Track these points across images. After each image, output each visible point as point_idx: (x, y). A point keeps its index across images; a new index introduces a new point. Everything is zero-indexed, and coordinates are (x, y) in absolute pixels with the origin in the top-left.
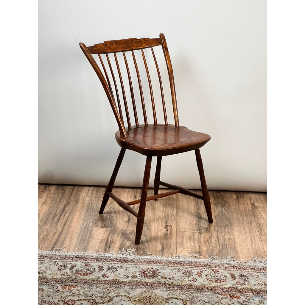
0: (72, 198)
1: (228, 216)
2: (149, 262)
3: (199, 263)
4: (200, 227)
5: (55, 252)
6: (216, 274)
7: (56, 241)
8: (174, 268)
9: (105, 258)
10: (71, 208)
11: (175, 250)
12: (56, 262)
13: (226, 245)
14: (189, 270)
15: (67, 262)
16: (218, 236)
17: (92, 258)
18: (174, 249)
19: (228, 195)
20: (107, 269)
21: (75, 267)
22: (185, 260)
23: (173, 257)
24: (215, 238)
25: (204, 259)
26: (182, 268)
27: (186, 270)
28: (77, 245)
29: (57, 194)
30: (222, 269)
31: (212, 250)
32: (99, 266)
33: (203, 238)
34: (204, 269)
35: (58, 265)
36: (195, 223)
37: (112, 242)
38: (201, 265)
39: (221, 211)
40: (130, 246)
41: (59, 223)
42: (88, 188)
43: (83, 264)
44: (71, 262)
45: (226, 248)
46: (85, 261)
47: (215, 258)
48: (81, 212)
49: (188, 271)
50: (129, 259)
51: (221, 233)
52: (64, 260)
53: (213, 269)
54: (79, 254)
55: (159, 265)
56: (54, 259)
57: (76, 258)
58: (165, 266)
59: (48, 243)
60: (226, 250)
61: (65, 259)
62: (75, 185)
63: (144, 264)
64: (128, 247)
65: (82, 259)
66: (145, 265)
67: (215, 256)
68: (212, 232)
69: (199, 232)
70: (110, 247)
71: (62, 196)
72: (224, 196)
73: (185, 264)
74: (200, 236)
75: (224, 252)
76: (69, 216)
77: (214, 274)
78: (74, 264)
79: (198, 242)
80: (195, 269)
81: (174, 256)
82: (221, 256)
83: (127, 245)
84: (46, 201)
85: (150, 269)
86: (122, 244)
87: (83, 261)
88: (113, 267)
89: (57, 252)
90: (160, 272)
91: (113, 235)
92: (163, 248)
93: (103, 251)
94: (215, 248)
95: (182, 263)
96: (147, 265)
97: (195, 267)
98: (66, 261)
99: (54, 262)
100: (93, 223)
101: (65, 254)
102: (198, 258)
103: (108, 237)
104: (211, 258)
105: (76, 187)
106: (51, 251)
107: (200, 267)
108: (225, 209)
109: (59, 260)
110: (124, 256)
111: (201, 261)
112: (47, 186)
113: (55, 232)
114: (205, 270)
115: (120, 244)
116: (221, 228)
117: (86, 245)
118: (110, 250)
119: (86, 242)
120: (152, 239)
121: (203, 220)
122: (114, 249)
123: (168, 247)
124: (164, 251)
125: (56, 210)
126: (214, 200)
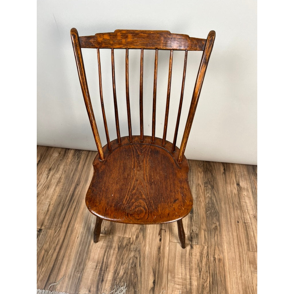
1: (217, 208)
4: (191, 231)
7: (53, 266)
11: (166, 289)
13: (216, 275)
16: (208, 253)
18: (165, 286)
24: (205, 259)
28: (72, 275)
29: (72, 165)
31: (203, 287)
33: (194, 257)
36: (187, 222)
37: (107, 269)
39: (211, 198)
41: (64, 224)
45: (216, 282)
51: (211, 245)
59: (46, 268)
60: (216, 288)
68: (203, 244)
69: (191, 243)
70: (103, 281)
71: (76, 170)
74: (192, 254)
76: (75, 209)
79: (189, 267)
83: (120, 274)
84: (60, 177)
89: (50, 291)
92: (154, 282)
93: (95, 290)
94: (206, 283)
105: (91, 153)
113: (56, 243)
115: (114, 272)
116: (211, 233)
117: (81, 274)
118: (102, 288)
119: (82, 267)
120: (146, 259)
121: (194, 217)
122: (107, 285)
123: (159, 279)
124: (155, 289)
125: (66, 195)
126: (204, 176)
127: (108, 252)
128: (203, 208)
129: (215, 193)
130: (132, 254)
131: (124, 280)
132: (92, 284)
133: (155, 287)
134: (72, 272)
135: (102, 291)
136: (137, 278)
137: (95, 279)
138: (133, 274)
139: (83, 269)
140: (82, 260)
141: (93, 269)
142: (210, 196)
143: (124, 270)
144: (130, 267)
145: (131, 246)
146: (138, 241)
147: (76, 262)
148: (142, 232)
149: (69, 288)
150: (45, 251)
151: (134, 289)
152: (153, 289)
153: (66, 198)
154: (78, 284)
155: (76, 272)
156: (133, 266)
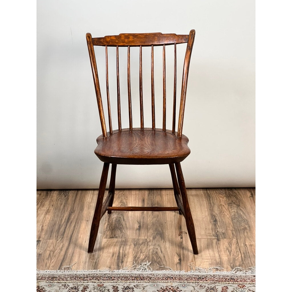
0: (76, 205)
1: (245, 217)
2: (167, 278)
3: (222, 277)
4: (217, 232)
5: (64, 272)
6: (243, 289)
7: (64, 258)
8: (196, 285)
9: (119, 276)
10: (76, 217)
11: (194, 262)
12: (66, 284)
13: (248, 253)
14: (213, 286)
15: (79, 284)
16: (237, 242)
17: (104, 277)
18: (192, 261)
19: (242, 192)
20: (122, 289)
21: (87, 289)
22: (206, 273)
23: (192, 271)
24: (235, 245)
25: (227, 271)
26: (204, 284)
27: (209, 286)
28: (87, 261)
29: (59, 201)
30: (248, 283)
31: (234, 260)
32: (114, 287)
33: (222, 245)
34: (229, 283)
35: (69, 288)
36: (210, 227)
37: (125, 256)
38: (225, 280)
39: (237, 212)
40: (144, 259)
41: (65, 235)
42: (92, 191)
43: (96, 285)
44: (82, 283)
45: (249, 256)
46: (97, 281)
47: (239, 270)
48: (87, 221)
49: (212, 288)
50: (145, 276)
51: (241, 238)
52: (74, 281)
53: (238, 283)
54: (90, 273)
55: (178, 281)
56: (63, 280)
57: (87, 277)
58: (185, 282)
59: (55, 260)
60: (249, 259)
61: (75, 279)
62: (78, 190)
63: (162, 281)
64: (142, 261)
65: (94, 278)
66: (164, 282)
67: (239, 267)
68: (231, 238)
69: (217, 238)
70: (122, 262)
71: (66, 203)
72: (237, 193)
73: (207, 279)
74: (219, 243)
75: (247, 262)
76: (75, 226)
77: (240, 290)
78: (86, 285)
79: (217, 250)
80: (219, 284)
81: (194, 269)
82: (245, 267)
83: (141, 258)
84: (48, 209)
85: (170, 287)
86: (136, 258)
87: (96, 281)
88: (129, 287)
89: (65, 271)
90: (181, 291)
91: (125, 247)
92: (180, 260)
93: (116, 267)
94: (237, 257)
95: (203, 278)
96: (165, 282)
97: (218, 282)
98: (76, 281)
99: (63, 284)
100: (101, 233)
101: (75, 273)
102: (220, 271)
103: (120, 249)
104: (234, 269)
105: (80, 192)
106: (59, 271)
107: (224, 282)
108: (240, 210)
109: (69, 281)
110: (140, 272)
111: (224, 274)
112: (49, 192)
113: (61, 246)
114: (230, 285)
115: (134, 257)
116: (239, 232)
117: (97, 260)
118: (123, 266)
119: (96, 257)
120: (167, 249)
121: (219, 224)
122: (128, 263)
123: (185, 258)
124: (182, 263)
125: (60, 220)
126: (227, 199)
127: (123, 248)
128: (228, 218)
129: (242, 209)
130: (152, 247)
132: (112, 264)
136: (161, 258)
137: (113, 261)
138: (155, 257)
139: (98, 258)
141: (109, 257)
142: (236, 211)
143: (144, 256)
144: (150, 254)
145: (149, 243)
146: (156, 240)
149: (86, 267)
150: (50, 251)
151: (159, 264)
152: (180, 263)
154: (96, 265)
155: (91, 259)
156: (154, 253)
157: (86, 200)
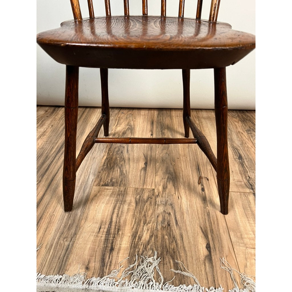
4: (248, 178)
29: (62, 120)
36: (237, 169)
37: (118, 231)
70: (112, 249)
83: (143, 238)
86: (135, 237)
92: (208, 247)
100: (94, 175)
103: (113, 213)
115: (132, 236)
117: (70, 242)
118: (111, 262)
119: (73, 231)
120: (185, 215)
121: (246, 162)
122: (120, 255)
123: (216, 242)
124: (213, 258)
125: (52, 147)
126: (244, 125)
127: (119, 208)
130: (161, 209)
131: (151, 246)
132: (93, 256)
133: (212, 254)
134: (54, 239)
135: (112, 267)
136: (176, 242)
137: (97, 247)
138: (166, 237)
139: (75, 234)
140: (74, 220)
141: (93, 232)
143: (149, 232)
144: (159, 227)
145: (157, 199)
146: (167, 193)
147: (63, 224)
148: (171, 182)
149: (46, 265)
151: (173, 259)
152: (209, 258)
153: (51, 150)
154: (65, 258)
155: (62, 238)
156: (164, 226)
157: (92, 120)
